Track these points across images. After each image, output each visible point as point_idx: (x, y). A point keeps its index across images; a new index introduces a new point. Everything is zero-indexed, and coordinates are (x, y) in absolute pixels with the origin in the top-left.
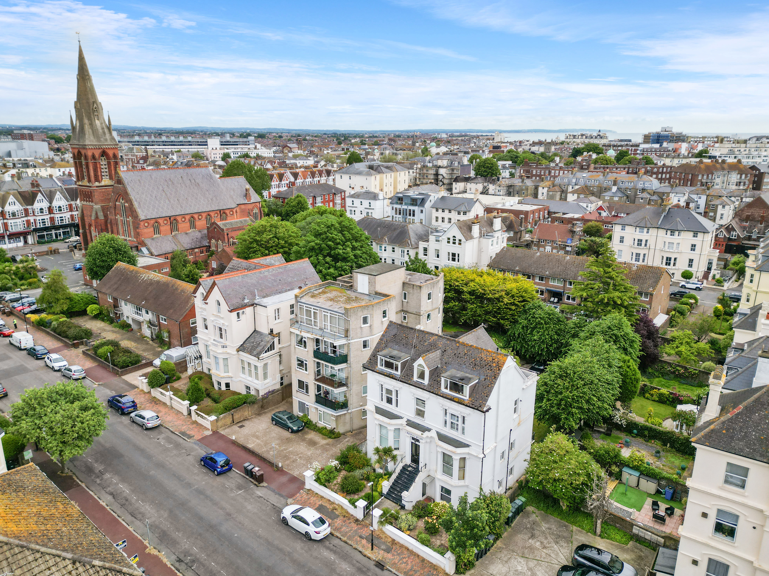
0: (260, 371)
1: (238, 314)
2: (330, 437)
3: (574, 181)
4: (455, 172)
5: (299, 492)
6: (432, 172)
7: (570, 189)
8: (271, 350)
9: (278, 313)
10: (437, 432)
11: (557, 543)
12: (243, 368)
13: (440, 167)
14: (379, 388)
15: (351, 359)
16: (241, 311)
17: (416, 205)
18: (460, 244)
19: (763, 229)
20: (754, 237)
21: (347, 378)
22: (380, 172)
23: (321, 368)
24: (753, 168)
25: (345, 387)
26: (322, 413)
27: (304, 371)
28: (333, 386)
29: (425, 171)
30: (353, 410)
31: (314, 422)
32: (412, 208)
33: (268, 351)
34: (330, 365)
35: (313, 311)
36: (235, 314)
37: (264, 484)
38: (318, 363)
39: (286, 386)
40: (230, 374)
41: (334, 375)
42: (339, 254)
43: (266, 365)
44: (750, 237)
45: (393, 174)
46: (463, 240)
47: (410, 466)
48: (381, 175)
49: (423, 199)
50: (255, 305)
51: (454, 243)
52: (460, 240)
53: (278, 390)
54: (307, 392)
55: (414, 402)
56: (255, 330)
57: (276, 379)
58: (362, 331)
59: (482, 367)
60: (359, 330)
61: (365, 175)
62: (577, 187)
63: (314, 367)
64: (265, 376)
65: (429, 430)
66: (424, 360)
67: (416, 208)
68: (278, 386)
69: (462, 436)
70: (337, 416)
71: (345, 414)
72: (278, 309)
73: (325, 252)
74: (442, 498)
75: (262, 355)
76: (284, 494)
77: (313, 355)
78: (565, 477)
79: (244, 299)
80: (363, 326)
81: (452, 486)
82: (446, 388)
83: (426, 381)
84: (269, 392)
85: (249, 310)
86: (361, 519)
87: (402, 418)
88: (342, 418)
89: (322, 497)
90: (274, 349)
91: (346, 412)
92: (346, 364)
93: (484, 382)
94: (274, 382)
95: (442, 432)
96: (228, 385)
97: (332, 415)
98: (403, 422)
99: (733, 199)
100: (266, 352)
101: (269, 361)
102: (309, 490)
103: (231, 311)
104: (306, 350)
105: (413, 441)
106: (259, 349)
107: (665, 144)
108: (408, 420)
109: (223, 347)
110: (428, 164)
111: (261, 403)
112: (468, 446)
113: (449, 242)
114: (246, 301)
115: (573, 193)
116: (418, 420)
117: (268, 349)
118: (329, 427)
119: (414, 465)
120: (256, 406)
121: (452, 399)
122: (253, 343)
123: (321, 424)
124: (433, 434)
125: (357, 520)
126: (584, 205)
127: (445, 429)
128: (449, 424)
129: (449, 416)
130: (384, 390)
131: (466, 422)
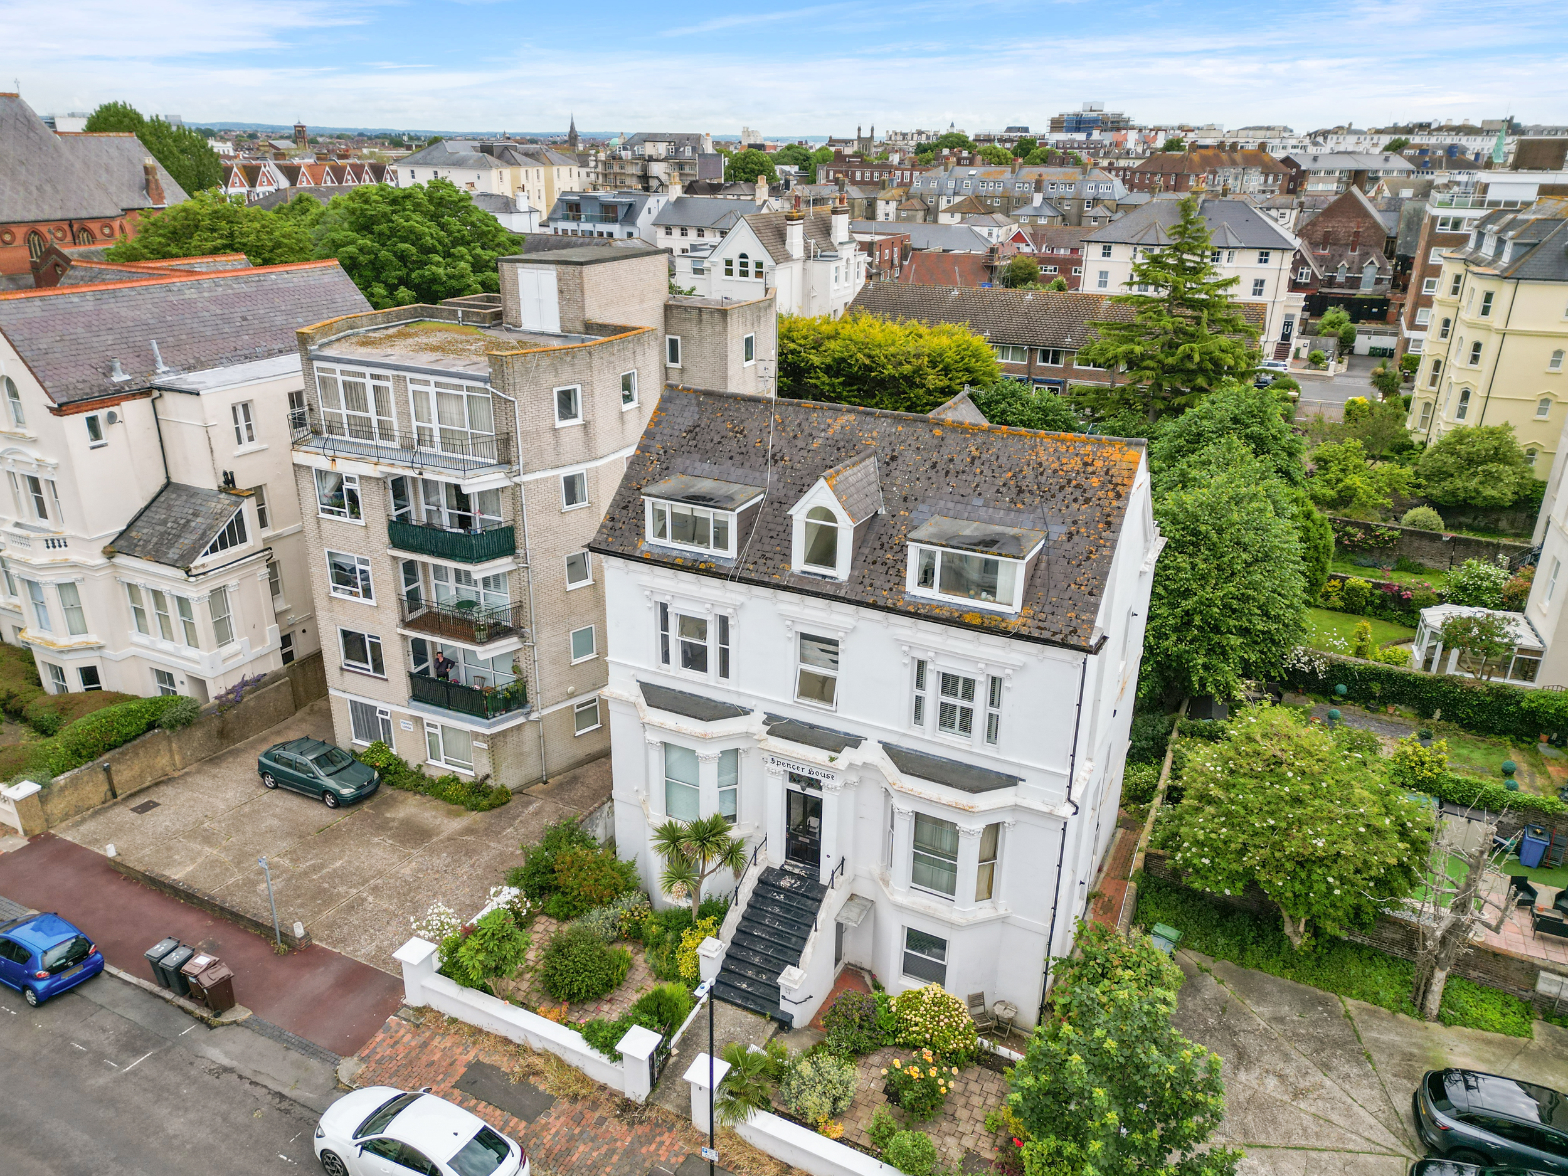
0: (201, 616)
1: (92, 423)
2: (475, 808)
3: (951, 185)
4: (687, 170)
5: (380, 1024)
6: (636, 170)
7: (943, 204)
8: (234, 543)
9: (247, 418)
10: (887, 748)
11: (1326, 1068)
12: (139, 612)
13: (651, 159)
14: (652, 619)
15: (529, 539)
16: (101, 414)
17: (614, 220)
18: (759, 274)
19: (1357, 260)
20: (1340, 278)
21: (519, 608)
22: (512, 163)
23: (420, 583)
24: (1287, 161)
25: (515, 639)
26: (438, 731)
27: (362, 600)
28: (472, 640)
29: (616, 169)
30: (545, 712)
31: (413, 765)
32: (605, 228)
33: (224, 546)
34: (451, 565)
35: (370, 383)
36: (77, 423)
37: (240, 1013)
38: (410, 568)
39: (304, 662)
40: (93, 638)
41: (471, 604)
42: (435, 279)
43: (218, 595)
44: (1332, 278)
45: (542, 170)
46: (768, 262)
47: (783, 872)
48: (515, 170)
49: (631, 205)
50: (156, 394)
51: (744, 274)
52: (759, 265)
53: (276, 677)
54: (378, 667)
55: (793, 648)
56: (168, 484)
57: (263, 640)
58: (557, 444)
59: (1047, 496)
60: (548, 437)
61: (471, 167)
62: (958, 199)
63: (396, 580)
64: (223, 634)
65: (855, 742)
66: (834, 488)
67: (616, 229)
68: (275, 664)
69: (989, 750)
70: (493, 737)
71: (519, 727)
72: (245, 406)
73: (393, 275)
74: (911, 967)
75: (200, 560)
76: (322, 1042)
77: (387, 540)
78: (1348, 848)
79: (111, 369)
80: (560, 424)
81: (952, 925)
82: (926, 579)
83: (842, 570)
84: (244, 683)
85: (134, 411)
86: (641, 1100)
87: (745, 712)
88: (512, 740)
89: (476, 1032)
90: (243, 539)
91: (521, 720)
92: (509, 559)
93: (1068, 546)
94: (258, 650)
95: (906, 744)
96: (90, 675)
97: (476, 736)
98: (754, 724)
99: (1273, 213)
100: (214, 549)
101: (232, 581)
102: (422, 1011)
103: (60, 410)
104: (362, 522)
105: (796, 787)
106: (187, 540)
107: (1096, 135)
108: (771, 719)
109: (53, 543)
110: (623, 153)
111: (216, 723)
112: (1011, 781)
113: (729, 272)
114: (119, 377)
115: (952, 211)
116: (811, 713)
117: (222, 537)
118: (467, 775)
119: (798, 868)
120: (199, 733)
121: (956, 620)
122: (164, 522)
123: (438, 768)
124: (871, 753)
125: (626, 1105)
126: (984, 231)
127: (916, 731)
128: (931, 712)
129: (932, 682)
130: (674, 624)
131: (1006, 697)
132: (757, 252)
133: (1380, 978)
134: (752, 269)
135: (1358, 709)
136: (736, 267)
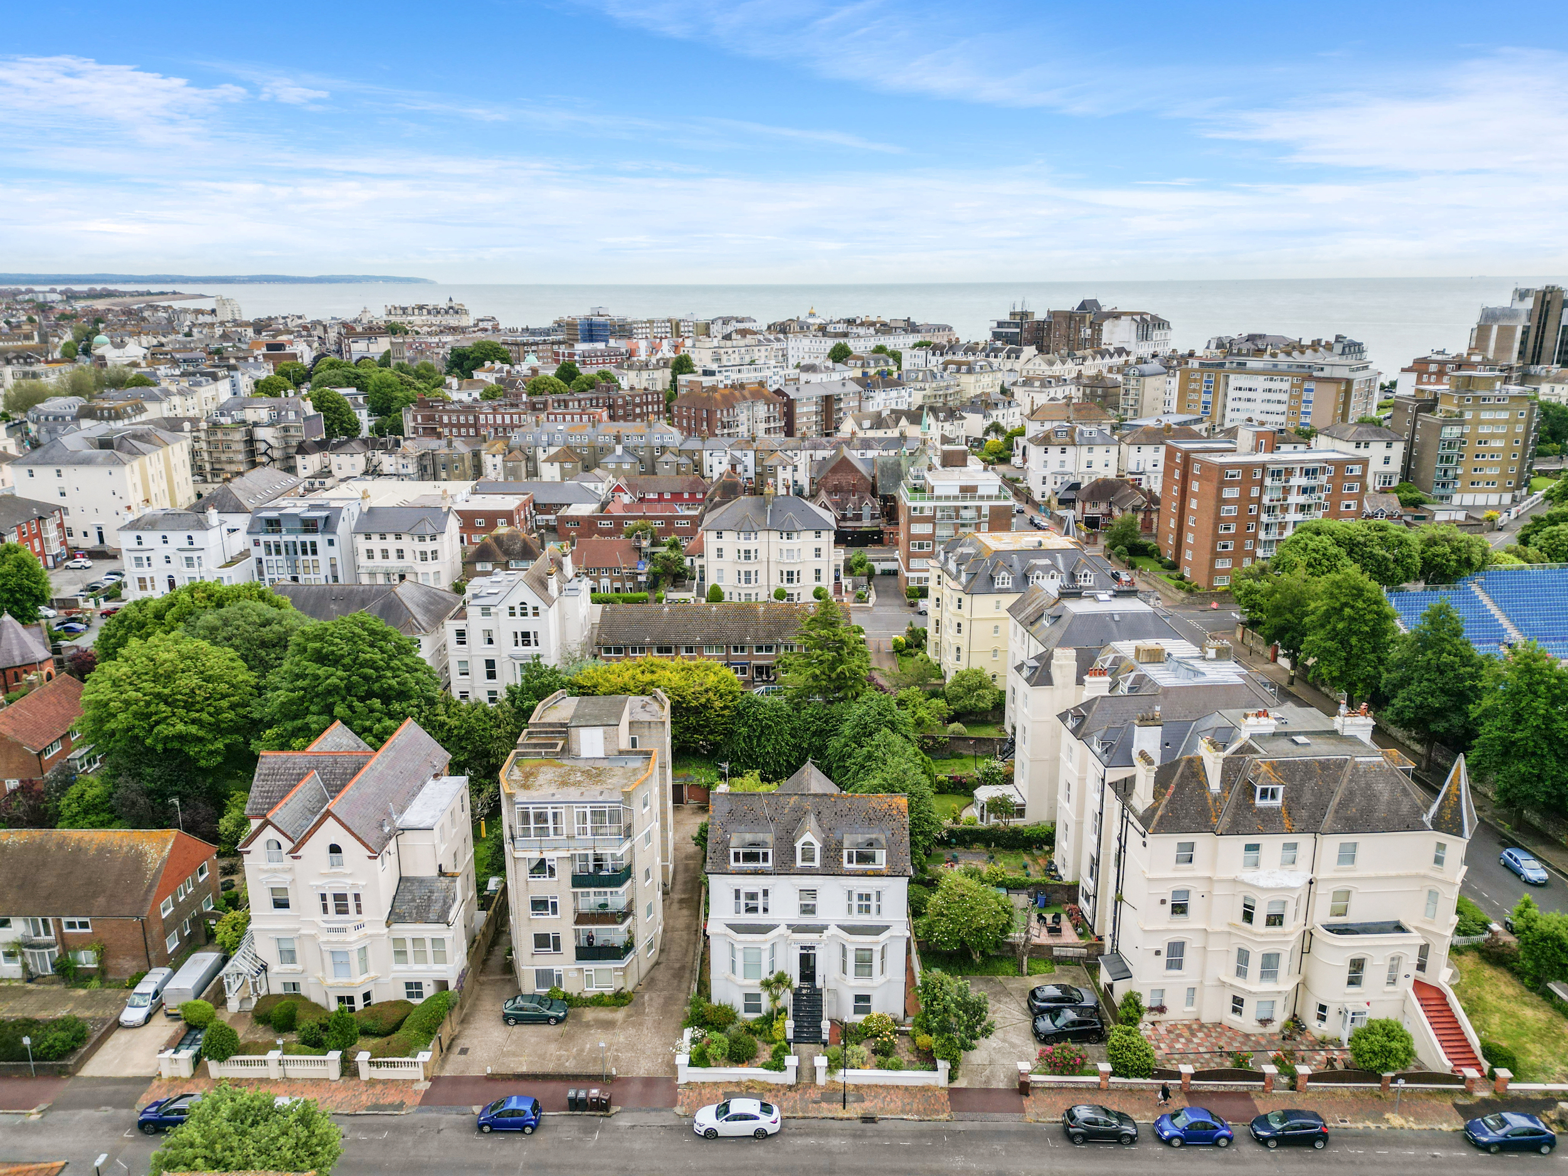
2: (623, 1005)
3: (545, 438)
4: (292, 432)
5: (677, 1094)
7: (541, 455)
10: (839, 926)
11: (999, 1001)
12: (402, 953)
13: (256, 424)
14: (733, 897)
15: (637, 870)
16: (384, 852)
17: (315, 531)
18: (536, 614)
20: (850, 515)
21: (631, 904)
22: (135, 453)
24: (778, 392)
25: (630, 918)
26: (592, 973)
27: (550, 916)
28: (616, 923)
29: (220, 436)
30: (639, 949)
31: (575, 995)
32: (308, 538)
33: (454, 905)
34: (608, 890)
35: (550, 812)
36: (379, 859)
37: (614, 1109)
38: (575, 895)
40: (372, 974)
41: (605, 905)
43: (456, 931)
44: (844, 516)
46: (542, 606)
47: (800, 988)
49: (327, 518)
50: (396, 834)
51: (524, 615)
52: (535, 608)
53: (468, 969)
54: (557, 948)
55: (795, 897)
56: (401, 877)
58: (643, 821)
59: (880, 820)
60: (641, 819)
62: (553, 450)
63: (572, 903)
65: (826, 927)
66: (812, 833)
67: (320, 539)
68: (466, 962)
69: (878, 918)
70: (623, 968)
71: (631, 960)
74: (857, 1011)
75: (451, 916)
76: (660, 1106)
77: (568, 885)
78: (991, 921)
79: (383, 828)
80: (644, 812)
81: (874, 988)
82: (850, 861)
83: (817, 863)
84: (460, 977)
85: (391, 845)
86: (794, 1083)
87: (777, 926)
88: (632, 967)
89: (715, 1084)
90: (457, 899)
91: (632, 956)
92: (627, 884)
93: (893, 839)
95: (846, 923)
96: (367, 996)
97: (616, 969)
98: (782, 930)
100: (452, 909)
101: (457, 923)
102: (688, 1084)
104: (555, 879)
105: (803, 952)
106: (436, 907)
108: (789, 926)
109: (357, 928)
111: (458, 1000)
112: (888, 927)
113: (512, 614)
114: (386, 831)
116: (808, 920)
117: (453, 901)
118: (609, 991)
119: (807, 985)
120: (456, 1009)
121: (865, 874)
122: (413, 900)
123: (591, 991)
124: (833, 930)
125: (790, 1087)
126: (591, 486)
127: (850, 917)
128: (855, 908)
129: (855, 897)
130: (742, 896)
131: (883, 898)
132: (532, 600)
133: (1008, 966)
134: (530, 611)
135: (961, 849)
136: (518, 611)
